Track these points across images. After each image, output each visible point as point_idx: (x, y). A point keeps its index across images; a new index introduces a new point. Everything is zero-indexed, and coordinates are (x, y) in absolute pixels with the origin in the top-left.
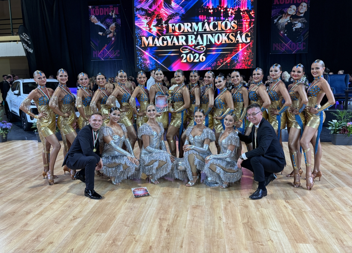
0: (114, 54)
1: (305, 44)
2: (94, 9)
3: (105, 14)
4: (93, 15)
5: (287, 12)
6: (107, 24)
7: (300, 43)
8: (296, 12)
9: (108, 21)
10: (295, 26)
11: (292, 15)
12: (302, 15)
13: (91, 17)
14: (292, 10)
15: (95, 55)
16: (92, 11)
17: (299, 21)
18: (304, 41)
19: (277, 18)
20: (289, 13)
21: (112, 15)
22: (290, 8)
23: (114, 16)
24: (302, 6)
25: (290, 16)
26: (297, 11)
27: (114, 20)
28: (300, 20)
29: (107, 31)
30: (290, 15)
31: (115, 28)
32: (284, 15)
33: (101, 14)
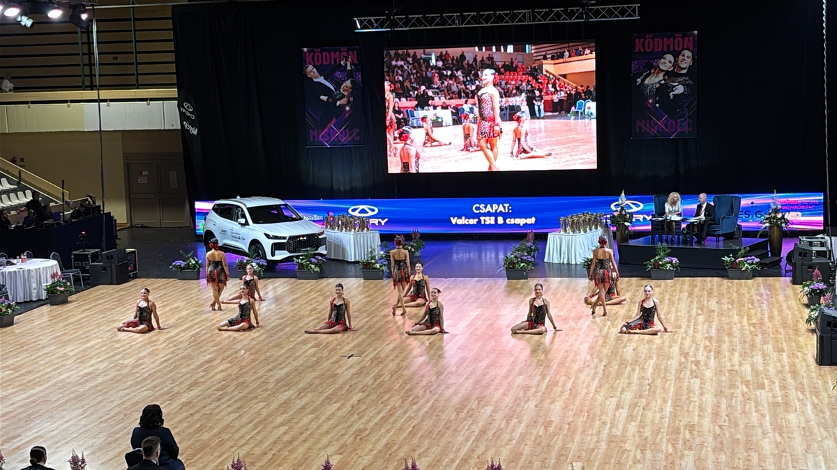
0: (350, 136)
1: (691, 121)
2: (312, 54)
3: (333, 63)
4: (310, 64)
5: (658, 66)
6: (335, 81)
7: (683, 119)
8: (674, 66)
9: (338, 75)
10: (673, 91)
11: (667, 71)
12: (685, 71)
13: (307, 67)
14: (667, 63)
15: (314, 137)
16: (309, 58)
17: (680, 83)
18: (689, 117)
19: (641, 76)
20: (662, 67)
21: (346, 65)
22: (664, 58)
23: (349, 68)
24: (684, 55)
25: (664, 73)
26: (676, 65)
27: (350, 75)
28: (680, 79)
29: (337, 94)
30: (663, 71)
31: (351, 88)
32: (653, 71)
33: (324, 63)
